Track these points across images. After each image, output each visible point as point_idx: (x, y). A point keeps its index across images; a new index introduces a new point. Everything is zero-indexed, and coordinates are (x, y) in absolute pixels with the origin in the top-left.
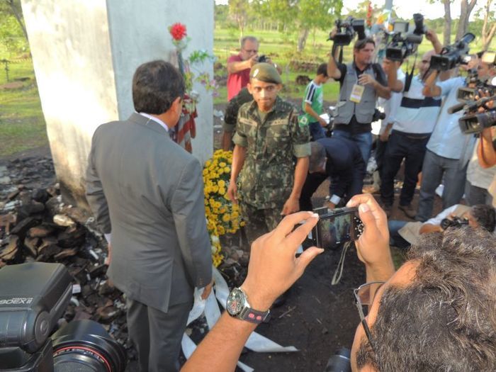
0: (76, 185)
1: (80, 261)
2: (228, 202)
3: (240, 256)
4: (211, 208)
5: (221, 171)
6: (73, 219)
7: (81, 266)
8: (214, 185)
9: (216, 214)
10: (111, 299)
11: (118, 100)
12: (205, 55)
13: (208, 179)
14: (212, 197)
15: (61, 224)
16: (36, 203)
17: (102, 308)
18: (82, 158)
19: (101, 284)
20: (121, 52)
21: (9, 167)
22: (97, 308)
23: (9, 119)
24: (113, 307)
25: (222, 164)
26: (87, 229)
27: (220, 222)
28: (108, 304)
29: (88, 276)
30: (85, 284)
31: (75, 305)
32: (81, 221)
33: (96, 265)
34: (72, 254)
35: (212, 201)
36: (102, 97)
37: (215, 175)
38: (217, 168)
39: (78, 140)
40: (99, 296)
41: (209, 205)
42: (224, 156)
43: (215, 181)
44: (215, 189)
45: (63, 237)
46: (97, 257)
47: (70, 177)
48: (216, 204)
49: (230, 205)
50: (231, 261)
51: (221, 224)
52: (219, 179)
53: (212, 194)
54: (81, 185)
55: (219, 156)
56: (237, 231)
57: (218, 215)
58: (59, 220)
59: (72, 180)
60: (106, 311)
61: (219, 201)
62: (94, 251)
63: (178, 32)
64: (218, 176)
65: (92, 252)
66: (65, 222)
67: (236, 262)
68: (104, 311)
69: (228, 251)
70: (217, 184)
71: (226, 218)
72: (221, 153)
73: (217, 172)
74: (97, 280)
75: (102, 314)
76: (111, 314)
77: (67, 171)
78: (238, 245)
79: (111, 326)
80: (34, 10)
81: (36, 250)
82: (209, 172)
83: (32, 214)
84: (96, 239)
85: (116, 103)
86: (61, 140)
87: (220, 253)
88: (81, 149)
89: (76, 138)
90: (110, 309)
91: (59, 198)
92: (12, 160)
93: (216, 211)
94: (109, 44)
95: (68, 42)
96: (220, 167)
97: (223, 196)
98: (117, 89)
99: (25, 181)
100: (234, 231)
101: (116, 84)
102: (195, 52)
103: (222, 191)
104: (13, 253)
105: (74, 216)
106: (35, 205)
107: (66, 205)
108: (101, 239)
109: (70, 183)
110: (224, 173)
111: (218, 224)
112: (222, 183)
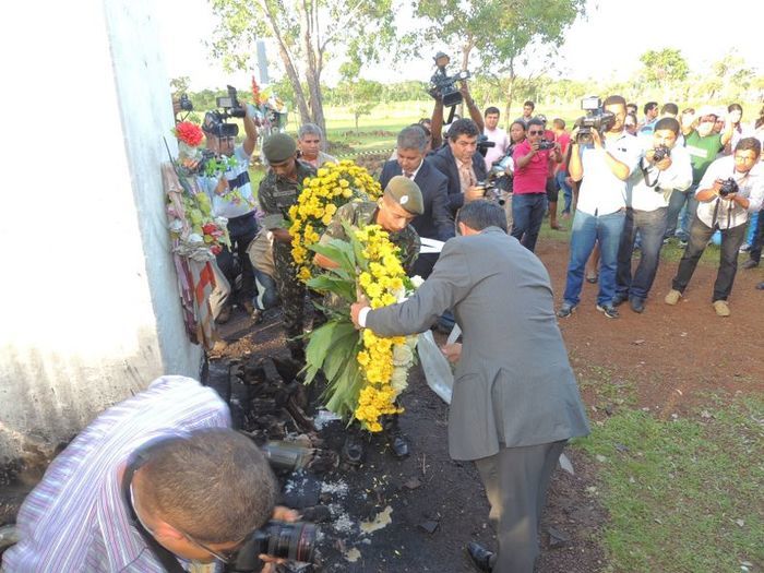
4: (303, 237)
5: (337, 191)
8: (319, 207)
13: (314, 194)
14: (310, 223)
25: (344, 182)
27: (308, 262)
35: (309, 229)
37: (325, 192)
38: (334, 184)
42: (351, 172)
44: (319, 214)
48: (312, 235)
51: (308, 266)
52: (330, 202)
53: (311, 218)
55: (345, 168)
57: (309, 251)
64: (330, 196)
70: (324, 207)
72: (348, 165)
73: (331, 190)
82: (320, 185)
96: (338, 185)
110: (341, 196)
111: (303, 265)
112: (332, 208)
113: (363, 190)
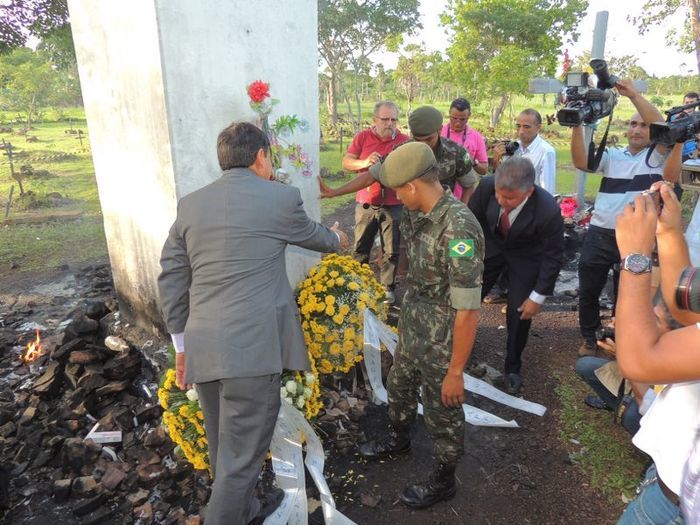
0: (134, 296)
1: (129, 399)
2: (339, 327)
3: (352, 406)
4: (312, 334)
5: (331, 283)
6: (128, 343)
7: (128, 407)
8: (318, 302)
9: (319, 342)
10: (158, 453)
11: (176, 182)
12: (293, 120)
13: (310, 293)
14: (315, 319)
15: (112, 348)
16: (89, 320)
17: (143, 466)
18: (140, 260)
19: (149, 432)
20: (180, 120)
21: (78, 277)
22: (137, 465)
23: (93, 217)
24: (160, 465)
25: (334, 274)
26: (143, 356)
27: (326, 354)
28: (152, 461)
29: (135, 419)
30: (130, 430)
31: (112, 459)
32: (136, 344)
33: (147, 405)
34: (120, 389)
35: (313, 324)
36: (159, 178)
37: (320, 288)
38: (326, 278)
39: (136, 235)
40: (143, 448)
41: (310, 329)
42: (337, 262)
43: (321, 296)
44: (320, 307)
45: (111, 364)
46: (150, 395)
47: (128, 285)
48: (319, 329)
49: (342, 331)
50: (336, 412)
51: (327, 358)
52: (327, 294)
53: (314, 314)
54: (140, 297)
55: (331, 261)
56: (351, 369)
57: (323, 344)
58: (111, 342)
59: (131, 289)
60: (148, 470)
61: (325, 324)
62: (148, 386)
63: (258, 92)
64: (325, 289)
65: (145, 388)
66: (118, 346)
67: (343, 414)
68: (145, 469)
69: (335, 396)
70: (323, 300)
71: (335, 350)
72: (333, 258)
73: (324, 284)
74: (146, 426)
75: (141, 474)
76: (153, 475)
77: (126, 277)
78: (350, 389)
79: (152, 492)
80: (90, 74)
81: (77, 380)
82: (313, 283)
83: (82, 334)
84: (153, 370)
85: (174, 185)
86: (118, 236)
87: (318, 399)
88: (139, 248)
89: (133, 232)
90: (154, 467)
91: (117, 314)
92: (83, 268)
93: (320, 339)
94: (165, 110)
95: (124, 109)
96: (330, 278)
97: (330, 318)
98: (175, 168)
99: (92, 294)
100: (346, 370)
101: (174, 161)
102: (282, 118)
103: (330, 311)
104: (48, 384)
105: (129, 338)
106: (85, 323)
107: (123, 323)
108: (158, 370)
109: (128, 294)
110: (336, 286)
111: (322, 358)
112: (330, 299)
113: (354, 274)
